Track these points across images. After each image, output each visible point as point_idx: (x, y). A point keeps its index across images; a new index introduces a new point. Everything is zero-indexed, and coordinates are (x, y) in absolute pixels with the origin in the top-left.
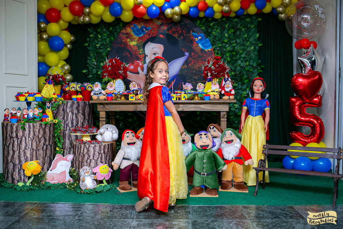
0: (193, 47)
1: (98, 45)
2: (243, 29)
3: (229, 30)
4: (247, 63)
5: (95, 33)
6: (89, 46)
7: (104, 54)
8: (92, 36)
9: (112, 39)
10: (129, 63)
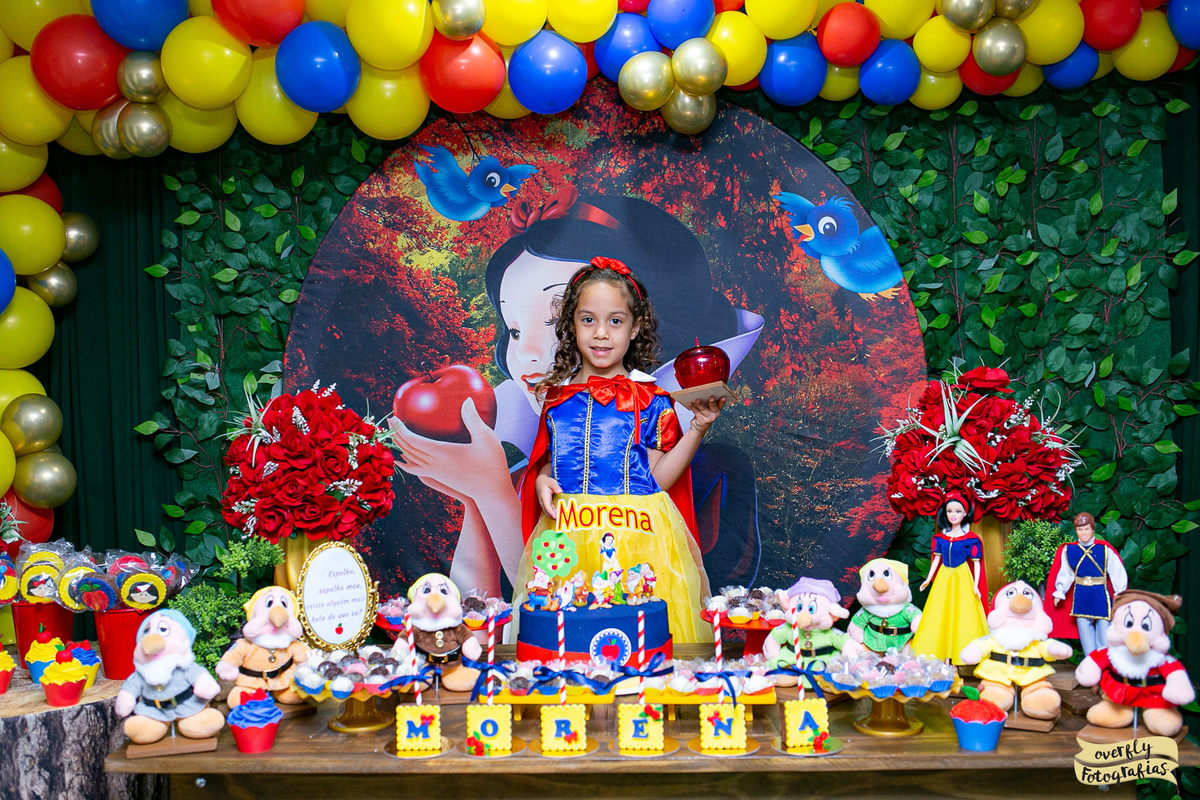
0: (790, 278)
1: (227, 275)
2: (1080, 167)
3: (996, 170)
4: (1107, 365)
5: (206, 201)
6: (175, 275)
7: (263, 325)
8: (187, 218)
9: (310, 233)
10: (412, 378)
